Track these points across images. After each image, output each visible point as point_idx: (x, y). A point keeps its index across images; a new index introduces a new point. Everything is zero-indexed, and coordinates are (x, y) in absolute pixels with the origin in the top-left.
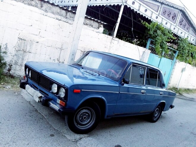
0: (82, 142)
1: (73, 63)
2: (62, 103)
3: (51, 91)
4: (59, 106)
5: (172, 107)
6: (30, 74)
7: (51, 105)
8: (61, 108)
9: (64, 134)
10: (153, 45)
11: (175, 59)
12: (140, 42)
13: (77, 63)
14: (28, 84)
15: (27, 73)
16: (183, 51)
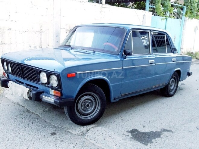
0: (90, 133)
1: (59, 46)
2: (57, 93)
3: (40, 83)
4: (53, 97)
5: (189, 74)
6: (10, 68)
7: (44, 99)
8: (57, 99)
9: (67, 130)
10: (153, 5)
11: (184, 17)
12: (138, 6)
13: (64, 44)
14: (11, 80)
15: (6, 67)
16: (191, 6)
